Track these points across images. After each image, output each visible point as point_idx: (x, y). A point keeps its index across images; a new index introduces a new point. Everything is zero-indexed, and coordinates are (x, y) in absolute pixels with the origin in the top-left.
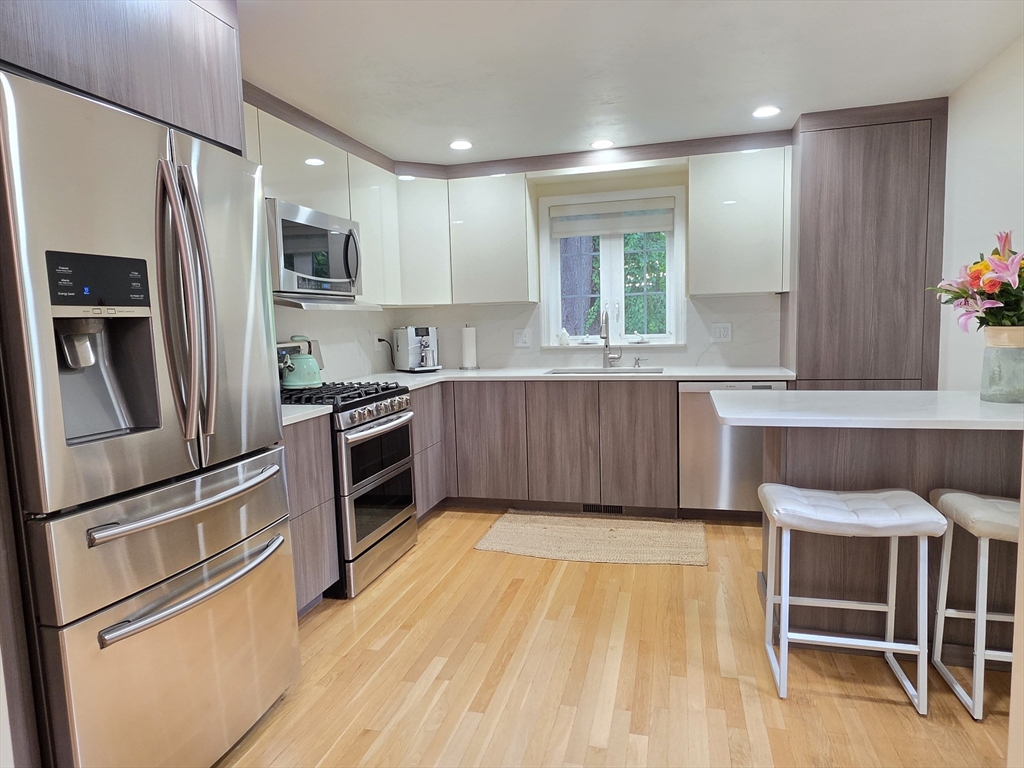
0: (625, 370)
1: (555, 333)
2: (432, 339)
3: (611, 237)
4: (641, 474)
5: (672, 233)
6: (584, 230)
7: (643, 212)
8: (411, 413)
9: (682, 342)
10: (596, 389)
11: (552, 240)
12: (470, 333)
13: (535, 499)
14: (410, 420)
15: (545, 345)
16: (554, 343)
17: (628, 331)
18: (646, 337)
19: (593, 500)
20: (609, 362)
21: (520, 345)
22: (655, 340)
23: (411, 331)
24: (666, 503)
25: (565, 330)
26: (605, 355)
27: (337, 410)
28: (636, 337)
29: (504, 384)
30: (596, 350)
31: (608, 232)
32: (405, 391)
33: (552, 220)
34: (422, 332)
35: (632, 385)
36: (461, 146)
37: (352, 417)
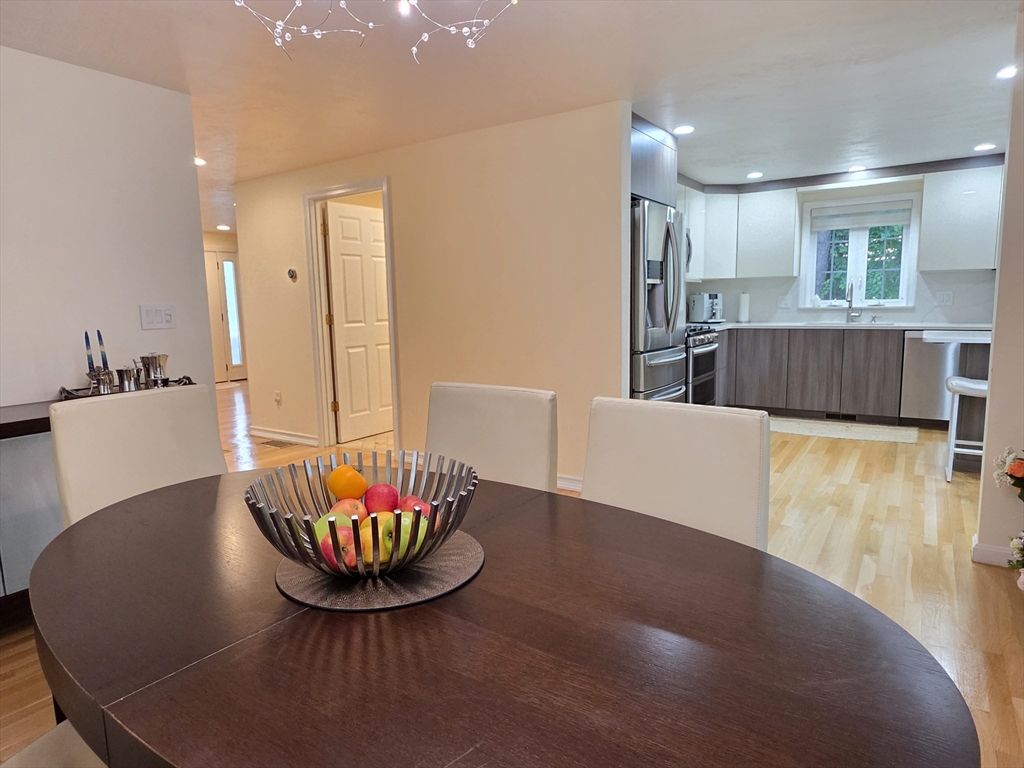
0: (864, 323)
1: (810, 298)
2: (719, 301)
3: (858, 229)
4: (872, 394)
5: (909, 226)
6: (838, 225)
7: (888, 212)
8: (716, 345)
9: (911, 305)
10: (841, 335)
11: (812, 233)
12: (745, 299)
13: (791, 407)
14: (715, 349)
15: (801, 306)
16: (809, 305)
17: (869, 297)
18: (882, 301)
19: (834, 409)
20: (850, 319)
21: (782, 306)
22: (889, 303)
23: (706, 296)
24: (890, 413)
25: (817, 296)
26: (849, 314)
27: (689, 336)
28: (874, 302)
29: (774, 331)
30: (841, 310)
31: (857, 226)
32: (714, 331)
33: (812, 218)
34: (713, 297)
35: (869, 333)
36: (755, 176)
37: (695, 341)
